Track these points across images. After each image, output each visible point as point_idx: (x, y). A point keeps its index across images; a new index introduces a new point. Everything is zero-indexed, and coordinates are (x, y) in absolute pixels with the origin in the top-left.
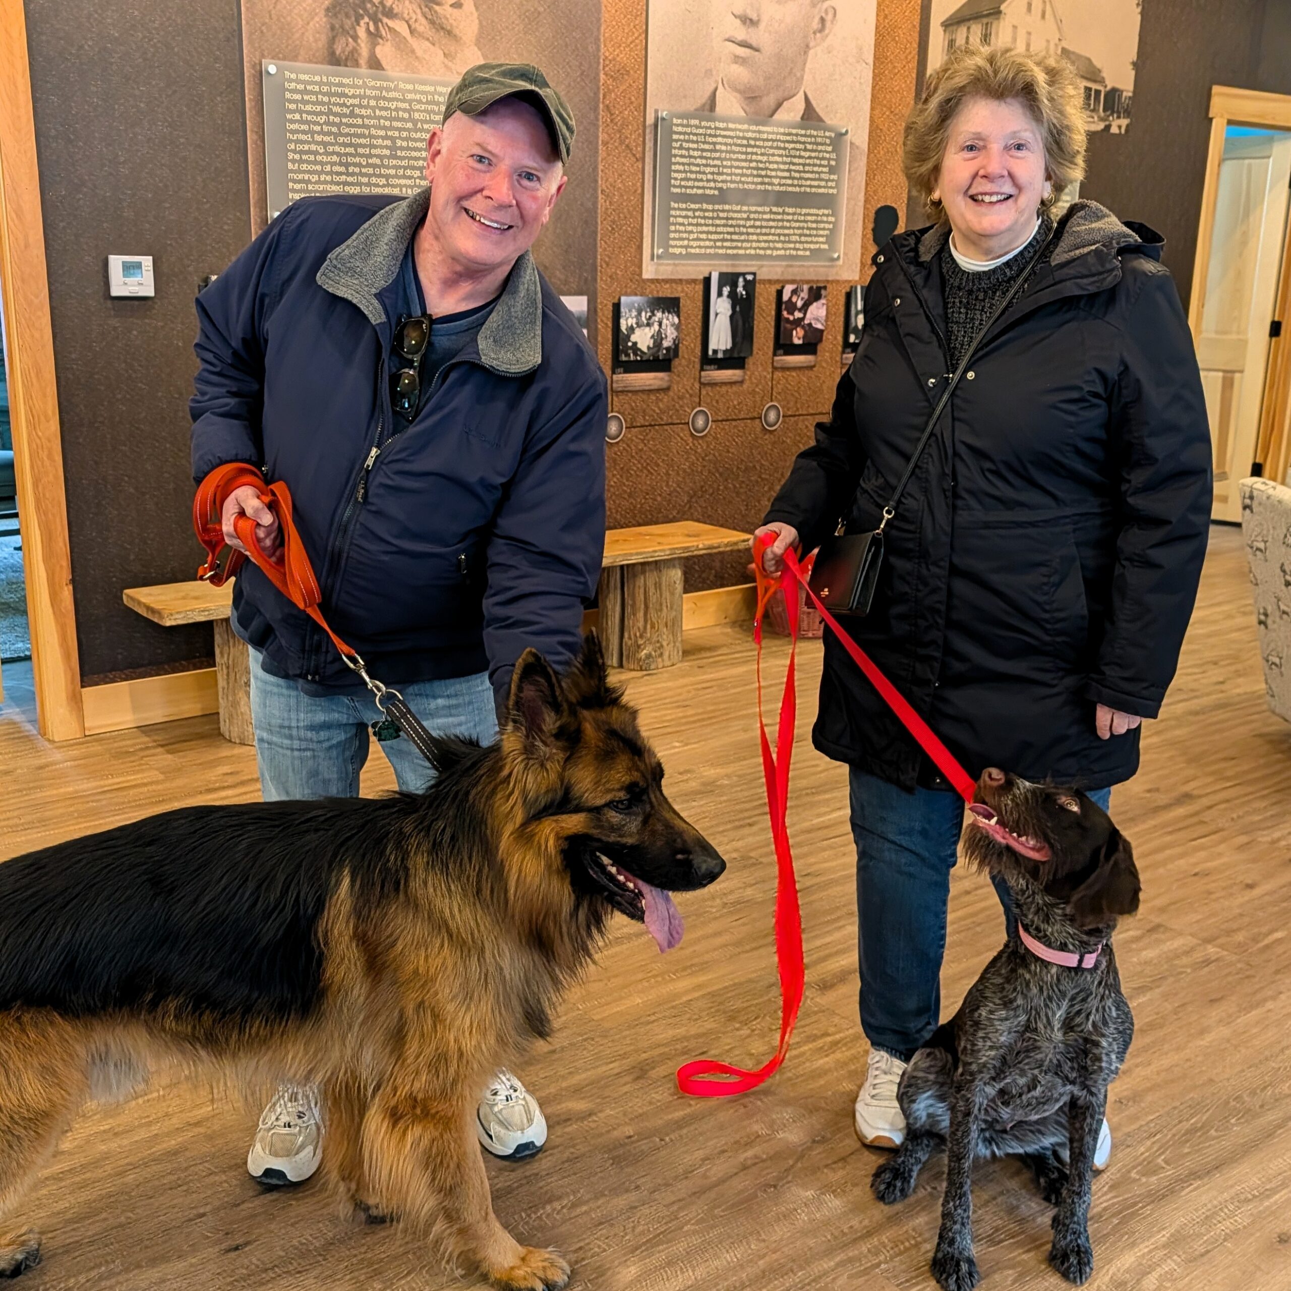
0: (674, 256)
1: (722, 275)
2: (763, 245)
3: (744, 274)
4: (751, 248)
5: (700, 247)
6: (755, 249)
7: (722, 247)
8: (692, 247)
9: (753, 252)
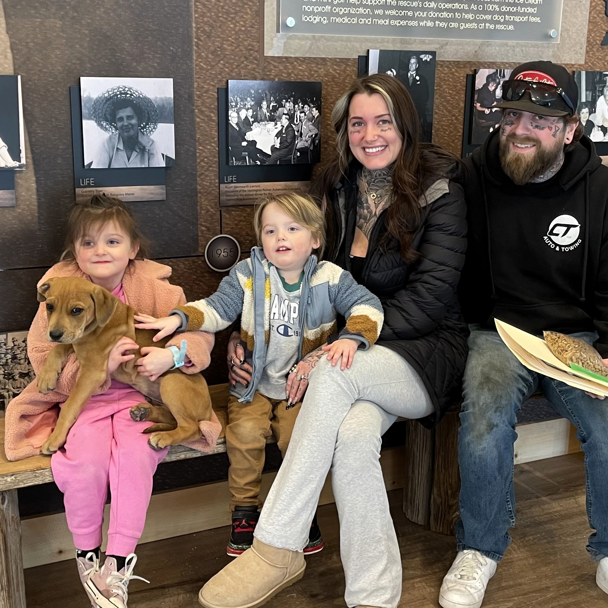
0: (310, 27)
1: (384, 54)
2: (445, 14)
3: (417, 54)
4: (427, 18)
5: (349, 15)
6: (433, 20)
7: (384, 17)
8: (337, 15)
9: (430, 24)
